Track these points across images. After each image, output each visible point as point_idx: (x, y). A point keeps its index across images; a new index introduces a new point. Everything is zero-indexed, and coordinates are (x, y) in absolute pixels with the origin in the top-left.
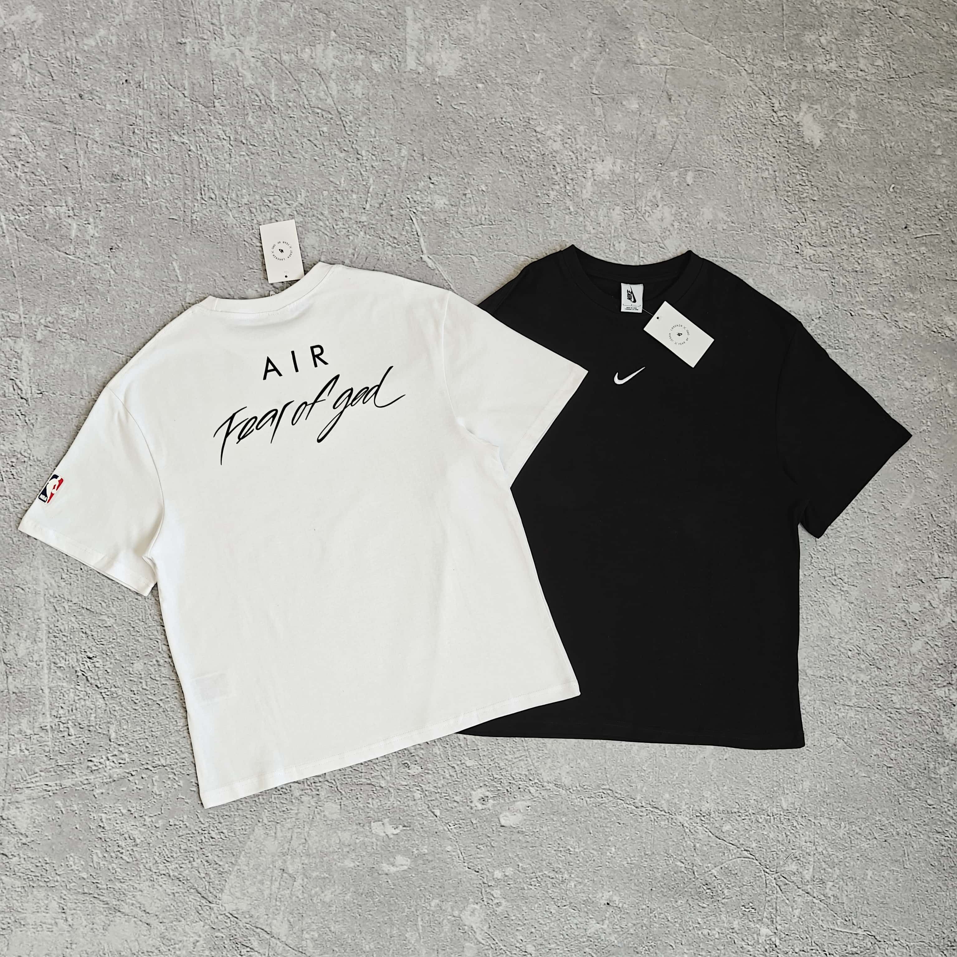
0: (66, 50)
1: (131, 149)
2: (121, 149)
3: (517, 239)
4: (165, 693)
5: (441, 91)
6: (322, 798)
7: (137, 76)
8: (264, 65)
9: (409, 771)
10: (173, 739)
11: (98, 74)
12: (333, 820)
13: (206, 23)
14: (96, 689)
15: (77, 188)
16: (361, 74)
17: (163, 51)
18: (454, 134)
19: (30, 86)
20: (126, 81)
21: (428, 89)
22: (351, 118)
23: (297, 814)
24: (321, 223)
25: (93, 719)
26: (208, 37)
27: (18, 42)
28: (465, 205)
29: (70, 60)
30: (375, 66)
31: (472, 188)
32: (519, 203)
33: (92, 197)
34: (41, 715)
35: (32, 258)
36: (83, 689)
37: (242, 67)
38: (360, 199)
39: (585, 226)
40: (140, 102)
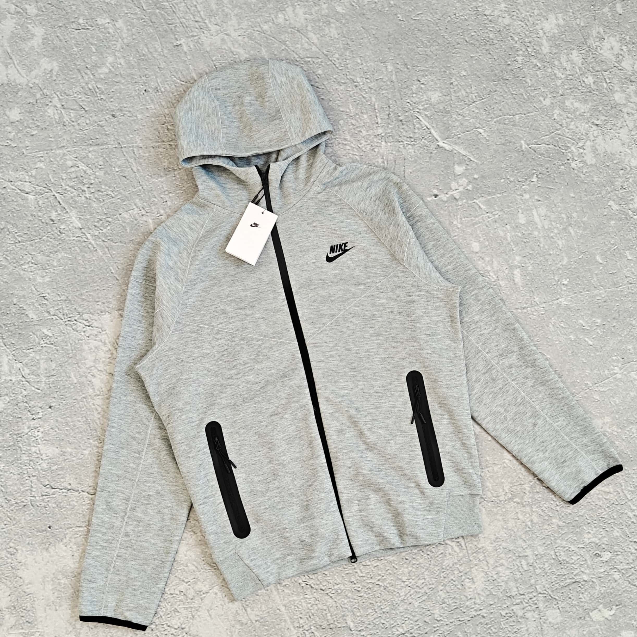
0: (87, 84)
1: (171, 143)
2: (163, 146)
3: (506, 103)
4: (380, 573)
5: (399, 10)
6: (542, 609)
7: (152, 84)
8: (251, 39)
9: (602, 559)
10: (401, 608)
11: (120, 93)
12: (557, 624)
13: (191, 23)
14: (322, 592)
15: (140, 190)
16: (330, 19)
17: (165, 57)
18: (423, 40)
19: (69, 123)
20: (145, 90)
21: (388, 12)
22: (337, 56)
23: (527, 630)
24: (348, 147)
25: (329, 618)
26: (197, 33)
27: (45, 91)
28: (455, 92)
29: (93, 90)
30: (339, 9)
31: (455, 77)
32: (496, 75)
33: (155, 193)
34: (286, 631)
35: (125, 259)
36: (311, 597)
37: (234, 47)
38: (370, 117)
39: (555, 74)
40: (163, 103)
